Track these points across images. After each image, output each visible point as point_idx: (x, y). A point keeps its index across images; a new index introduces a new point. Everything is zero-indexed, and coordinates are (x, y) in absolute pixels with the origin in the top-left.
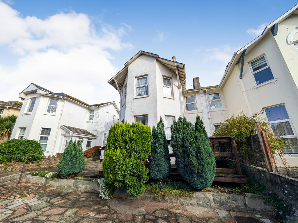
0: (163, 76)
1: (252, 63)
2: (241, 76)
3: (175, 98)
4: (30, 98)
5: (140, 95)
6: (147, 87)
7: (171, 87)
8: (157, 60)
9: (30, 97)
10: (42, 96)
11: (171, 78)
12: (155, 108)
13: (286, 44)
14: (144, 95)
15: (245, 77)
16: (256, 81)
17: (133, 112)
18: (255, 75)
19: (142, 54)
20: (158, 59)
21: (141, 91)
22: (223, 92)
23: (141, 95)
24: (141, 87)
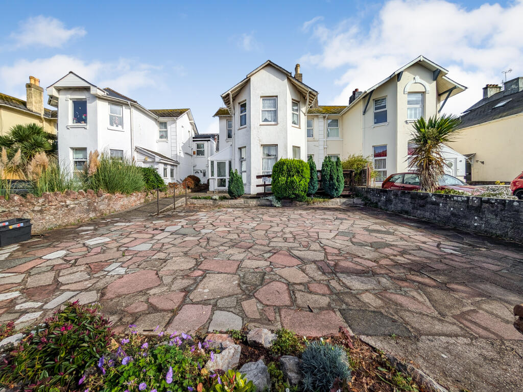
0: (293, 99)
1: (376, 101)
2: (364, 112)
3: (301, 127)
4: (71, 99)
5: (266, 120)
6: (275, 112)
7: (298, 113)
8: (288, 78)
9: (70, 97)
10: (97, 99)
11: (299, 102)
12: (286, 138)
13: (403, 92)
14: (271, 121)
15: (367, 114)
16: (375, 119)
17: (260, 141)
18: (375, 113)
19: (270, 65)
20: (290, 78)
21: (268, 116)
22: (342, 119)
23: (268, 121)
24: (268, 111)
